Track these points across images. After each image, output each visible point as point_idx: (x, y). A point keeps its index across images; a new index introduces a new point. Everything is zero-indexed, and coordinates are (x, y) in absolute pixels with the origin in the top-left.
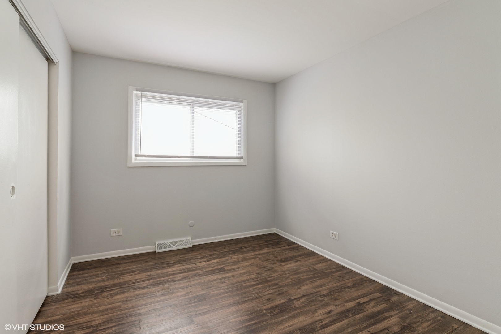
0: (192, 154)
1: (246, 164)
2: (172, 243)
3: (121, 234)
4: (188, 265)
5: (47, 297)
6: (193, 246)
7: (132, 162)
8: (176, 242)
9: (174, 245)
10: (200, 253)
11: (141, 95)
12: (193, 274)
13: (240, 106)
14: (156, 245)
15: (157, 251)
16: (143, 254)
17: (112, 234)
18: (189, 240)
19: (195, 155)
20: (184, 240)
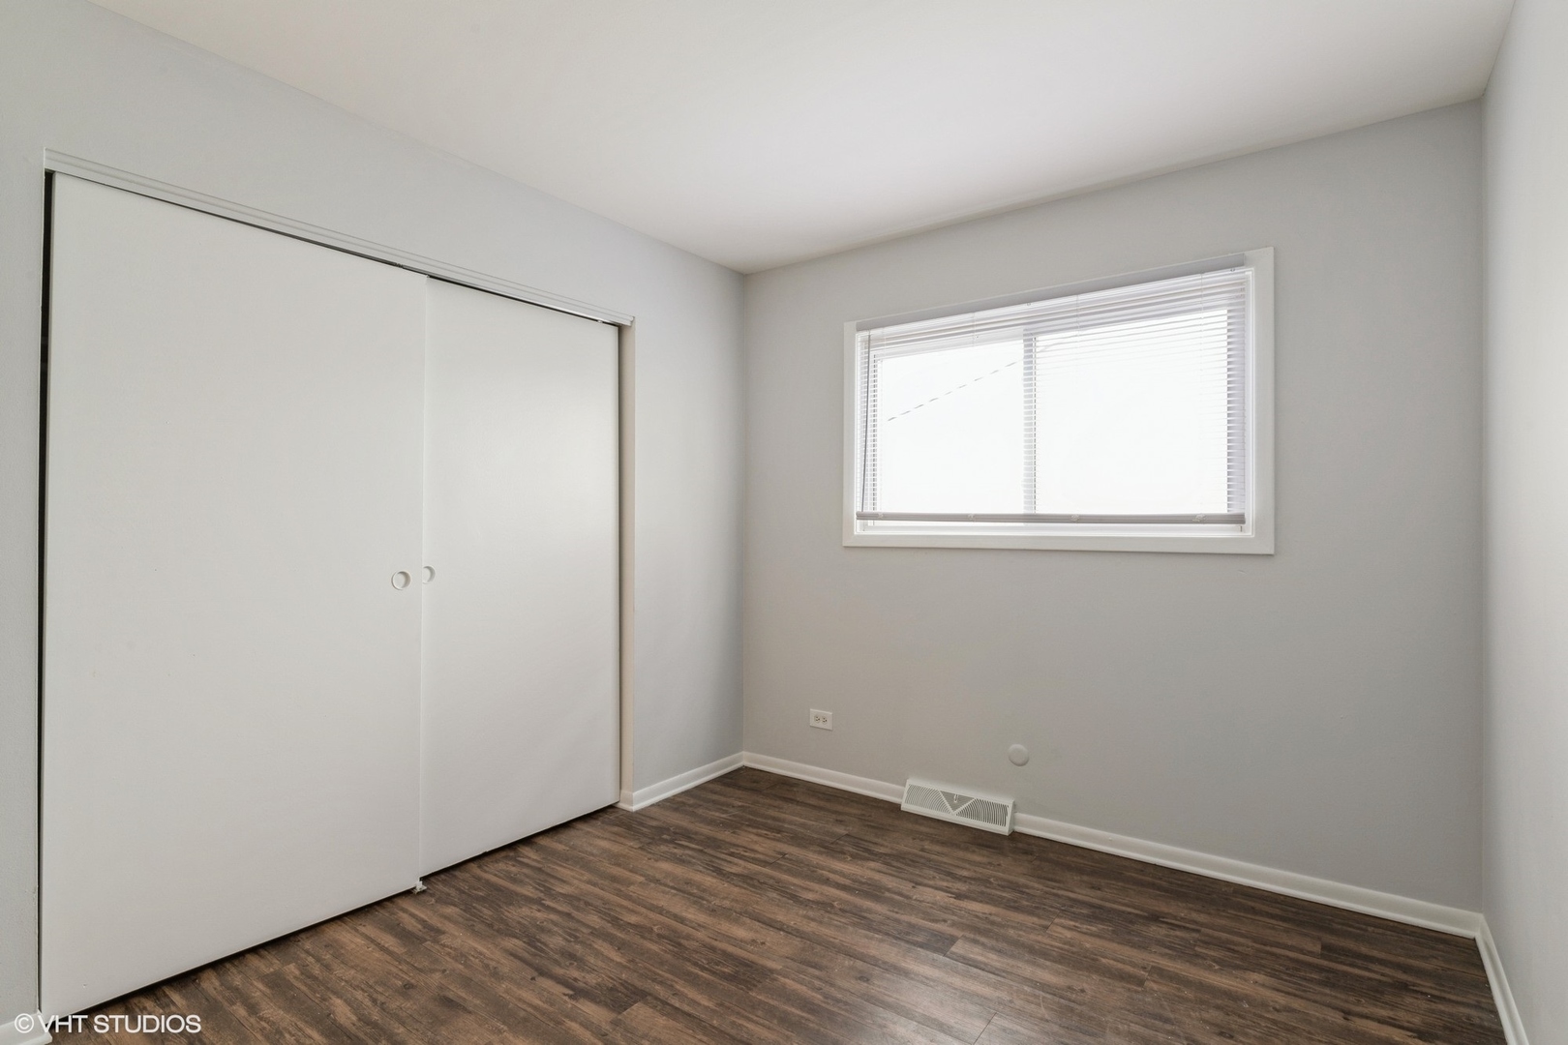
0: (1025, 508)
1: (1272, 552)
2: (949, 796)
3: (828, 725)
4: (890, 878)
5: (611, 807)
6: (1015, 836)
7: (853, 534)
8: (962, 800)
9: (954, 808)
10: (990, 864)
11: (869, 340)
12: (856, 906)
13: (1241, 284)
14: (907, 787)
15: (906, 807)
16: (875, 800)
17: (813, 723)
18: (1004, 808)
19: (1042, 509)
20: (988, 803)
